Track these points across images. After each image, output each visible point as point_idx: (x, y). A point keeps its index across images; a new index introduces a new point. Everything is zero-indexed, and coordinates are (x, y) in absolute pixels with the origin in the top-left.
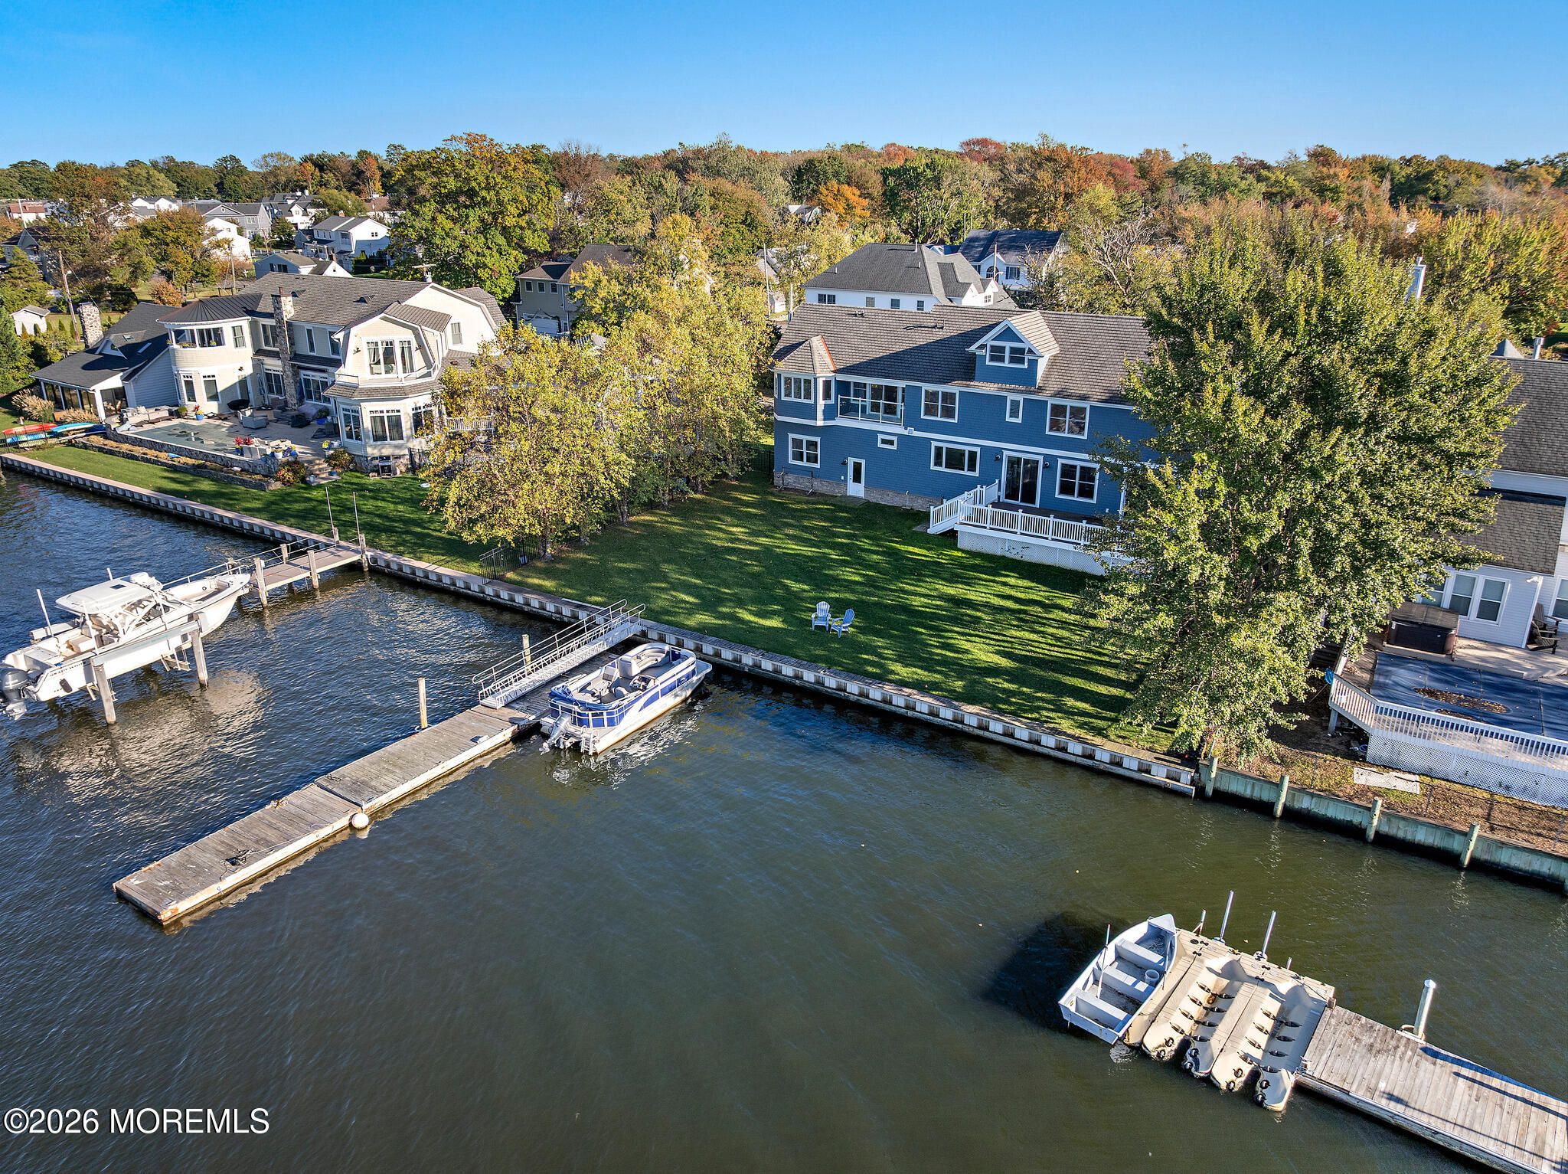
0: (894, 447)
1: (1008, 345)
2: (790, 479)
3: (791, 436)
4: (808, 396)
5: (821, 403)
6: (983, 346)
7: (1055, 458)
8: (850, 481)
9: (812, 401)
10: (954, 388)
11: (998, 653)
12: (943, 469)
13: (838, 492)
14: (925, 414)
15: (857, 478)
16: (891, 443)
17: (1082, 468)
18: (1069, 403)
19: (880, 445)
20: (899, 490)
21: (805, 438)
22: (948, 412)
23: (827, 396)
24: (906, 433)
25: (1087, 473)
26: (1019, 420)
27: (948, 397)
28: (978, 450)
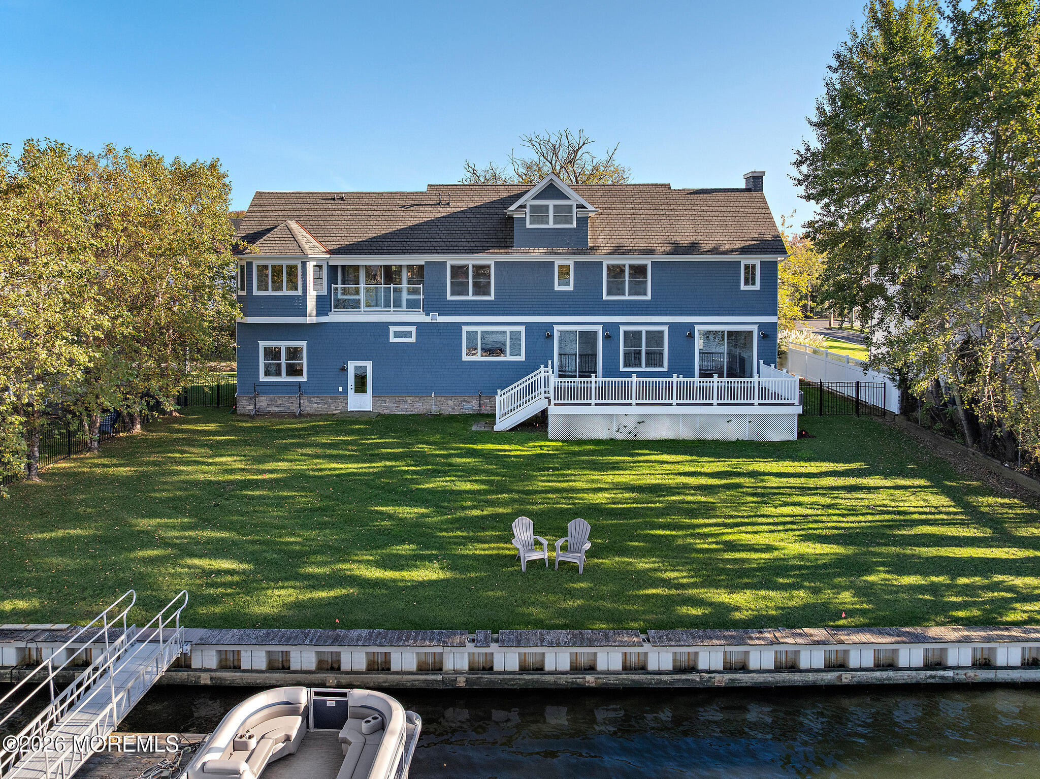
1: (551, 203)
2: (263, 402)
3: (263, 344)
4: (294, 288)
5: (312, 293)
6: (523, 207)
7: (617, 325)
8: (351, 392)
9: (299, 293)
10: (488, 259)
12: (479, 358)
13: (334, 408)
14: (452, 294)
15: (361, 385)
16: (408, 335)
17: (647, 332)
18: (626, 261)
19: (392, 340)
20: (421, 392)
21: (284, 344)
22: (481, 288)
23: (318, 285)
24: (428, 319)
25: (655, 338)
26: (571, 288)
27: (481, 271)
28: (522, 329)
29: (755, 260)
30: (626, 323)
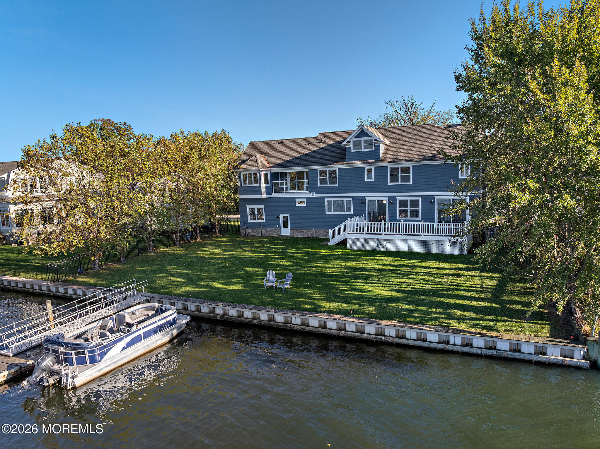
0: (305, 205)
1: (362, 139)
2: (249, 231)
3: (248, 207)
4: (256, 183)
5: (264, 185)
6: (348, 142)
7: (395, 197)
8: (282, 227)
9: (258, 185)
10: (335, 167)
11: (392, 290)
12: (333, 213)
13: (275, 234)
14: (320, 184)
15: (285, 226)
17: (410, 200)
18: (399, 165)
19: (297, 205)
21: (256, 207)
22: (333, 182)
23: (266, 181)
24: (310, 196)
25: (414, 203)
26: (373, 179)
27: (332, 173)
28: (351, 199)
30: (400, 196)
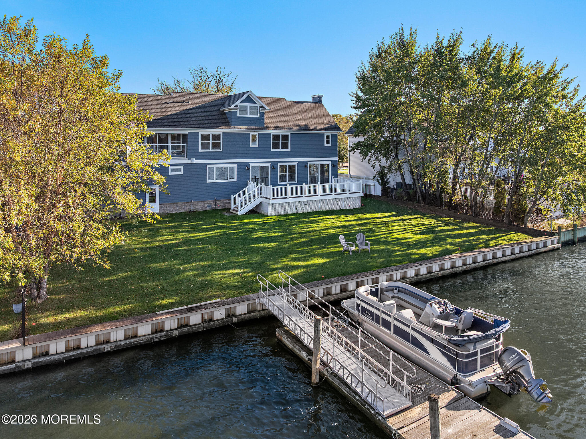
0: (182, 173)
1: (249, 105)
7: (276, 163)
10: (220, 131)
12: (215, 181)
14: (202, 149)
15: (152, 201)
16: (179, 170)
17: (289, 166)
18: (281, 133)
19: (171, 173)
20: (187, 201)
22: (216, 146)
24: (189, 162)
25: (292, 168)
26: (257, 145)
27: (216, 137)
28: (235, 166)
29: (329, 133)
30: (281, 161)
